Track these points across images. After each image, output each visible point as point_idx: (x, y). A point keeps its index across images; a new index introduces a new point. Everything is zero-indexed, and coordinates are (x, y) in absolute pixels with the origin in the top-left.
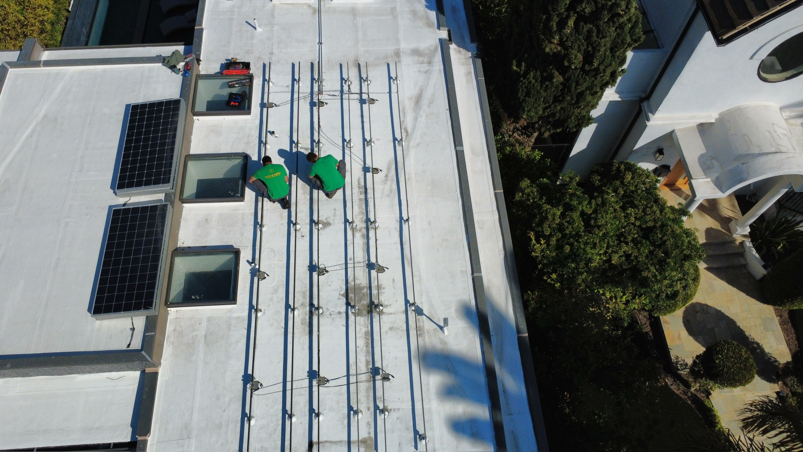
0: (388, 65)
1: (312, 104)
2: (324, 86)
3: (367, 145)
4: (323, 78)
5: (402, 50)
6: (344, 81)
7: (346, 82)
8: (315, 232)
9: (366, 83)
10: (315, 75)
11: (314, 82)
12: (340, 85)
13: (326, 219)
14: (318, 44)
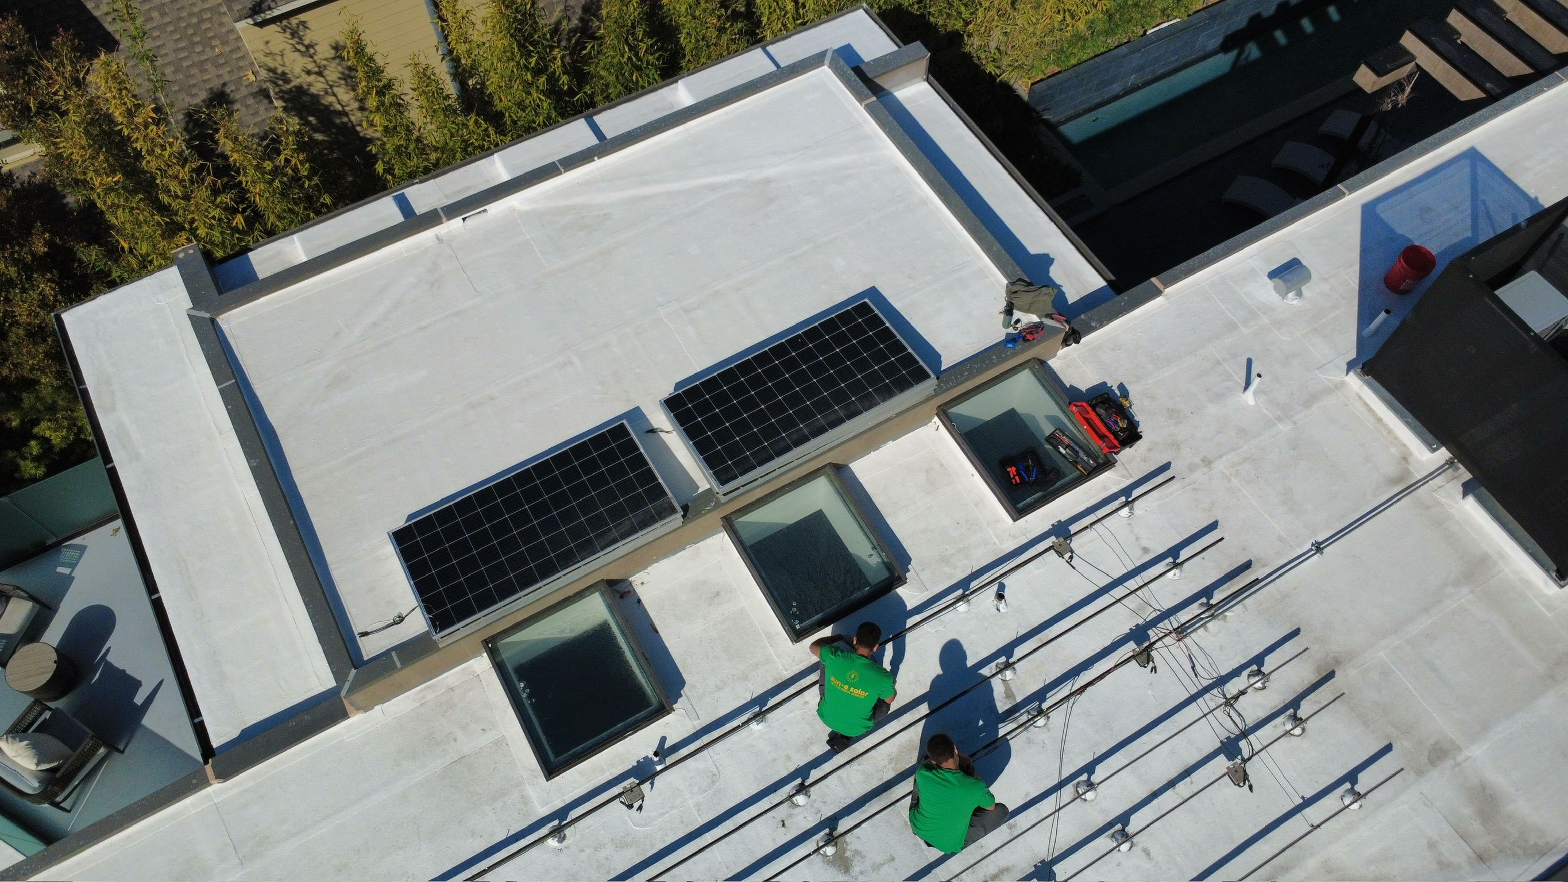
0: (1388, 748)
1: (1139, 634)
2: (1206, 630)
3: (1113, 836)
4: (1226, 613)
5: (1460, 758)
6: (1255, 667)
7: (1255, 675)
8: (810, 846)
9: (1289, 726)
10: (1224, 590)
11: (1200, 601)
12: (1236, 665)
13: (856, 852)
14: (1313, 545)
